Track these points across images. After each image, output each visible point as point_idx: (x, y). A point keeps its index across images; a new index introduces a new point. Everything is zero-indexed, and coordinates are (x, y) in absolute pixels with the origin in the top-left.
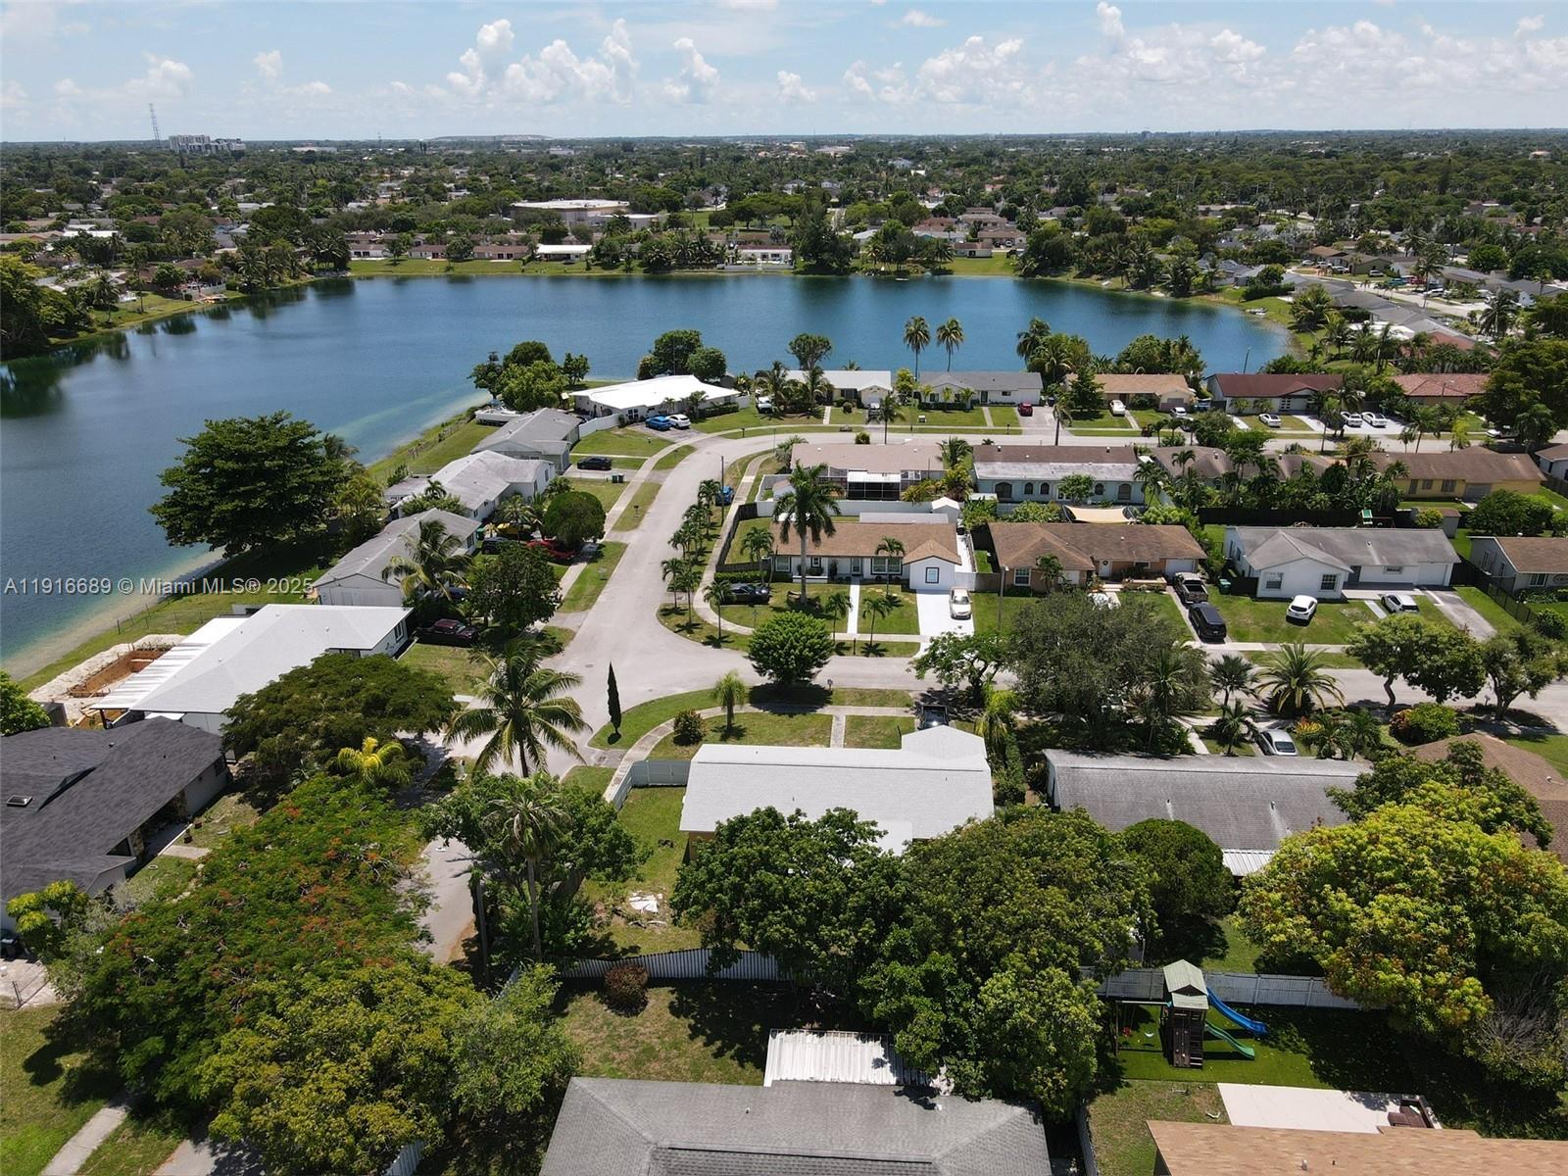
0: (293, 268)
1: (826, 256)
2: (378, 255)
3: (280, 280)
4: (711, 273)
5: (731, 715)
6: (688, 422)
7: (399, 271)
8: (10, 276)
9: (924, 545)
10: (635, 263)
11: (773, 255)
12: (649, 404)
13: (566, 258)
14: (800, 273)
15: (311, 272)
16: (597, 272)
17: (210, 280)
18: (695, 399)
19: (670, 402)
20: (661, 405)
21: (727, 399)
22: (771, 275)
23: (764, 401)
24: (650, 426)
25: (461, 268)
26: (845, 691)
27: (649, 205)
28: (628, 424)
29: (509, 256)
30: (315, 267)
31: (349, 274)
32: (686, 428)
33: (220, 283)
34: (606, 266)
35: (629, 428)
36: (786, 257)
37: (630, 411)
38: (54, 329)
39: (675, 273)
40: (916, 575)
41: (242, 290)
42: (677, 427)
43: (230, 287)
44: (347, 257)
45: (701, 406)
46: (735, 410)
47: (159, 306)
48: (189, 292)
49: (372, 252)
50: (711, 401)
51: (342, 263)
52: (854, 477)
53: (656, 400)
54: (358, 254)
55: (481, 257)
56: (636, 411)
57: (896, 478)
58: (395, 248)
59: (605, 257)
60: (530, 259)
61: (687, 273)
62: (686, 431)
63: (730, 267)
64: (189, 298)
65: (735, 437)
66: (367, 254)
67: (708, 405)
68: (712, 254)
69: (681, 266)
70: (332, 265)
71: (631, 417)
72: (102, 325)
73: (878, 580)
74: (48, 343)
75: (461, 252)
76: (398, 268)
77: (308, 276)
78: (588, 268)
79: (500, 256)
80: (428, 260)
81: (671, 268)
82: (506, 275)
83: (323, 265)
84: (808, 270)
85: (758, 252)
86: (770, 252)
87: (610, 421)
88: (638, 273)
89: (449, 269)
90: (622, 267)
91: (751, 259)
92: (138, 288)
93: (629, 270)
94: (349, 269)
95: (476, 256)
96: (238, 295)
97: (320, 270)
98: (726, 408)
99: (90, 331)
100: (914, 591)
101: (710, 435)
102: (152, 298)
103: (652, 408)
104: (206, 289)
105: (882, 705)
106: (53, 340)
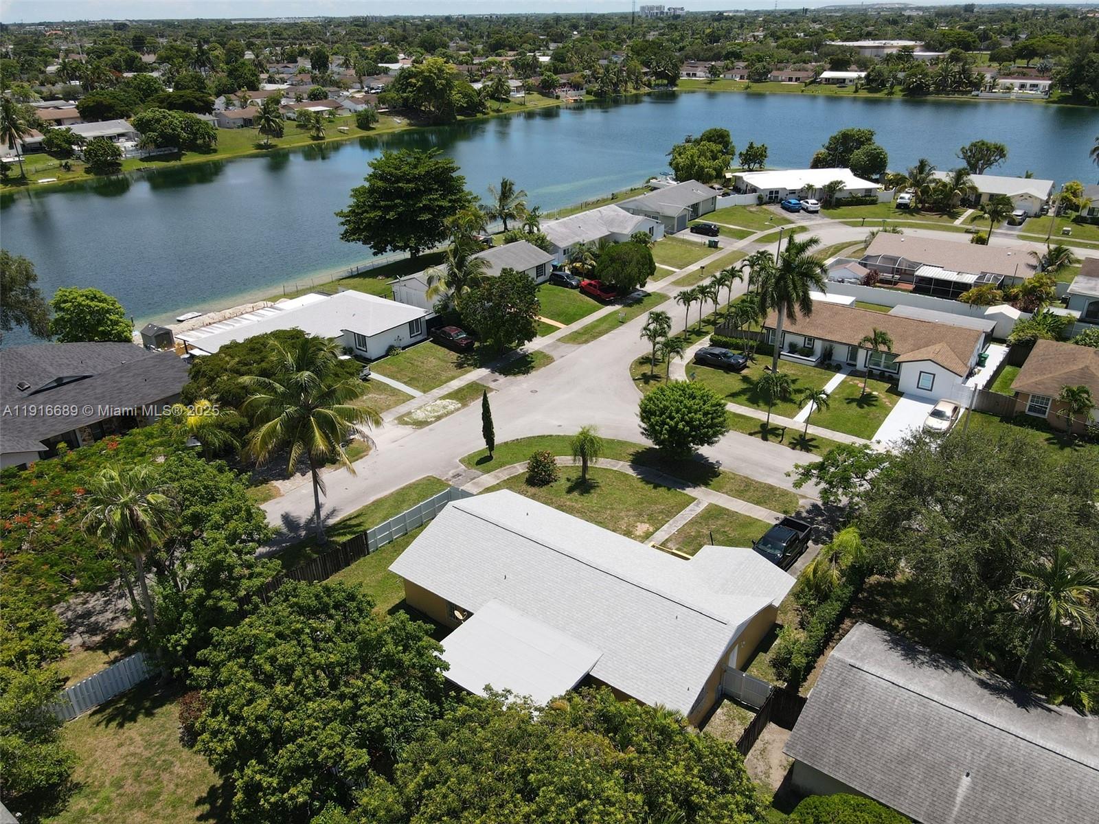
0: (637, 83)
1: (1083, 87)
2: (702, 74)
3: (625, 91)
4: (964, 98)
5: (585, 467)
6: (818, 207)
7: (712, 88)
8: (436, 71)
9: (929, 348)
10: (897, 88)
11: (1031, 85)
12: (789, 188)
13: (842, 82)
14: (1054, 102)
15: (649, 85)
16: (863, 94)
17: (576, 87)
18: (833, 187)
19: (810, 187)
20: (802, 190)
21: (869, 191)
22: (1022, 102)
23: (906, 197)
24: (784, 208)
25: (757, 87)
26: (734, 477)
27: (941, 44)
28: (765, 203)
29: (797, 79)
30: (653, 83)
31: (675, 89)
32: (816, 212)
33: (582, 89)
34: (871, 90)
35: (765, 207)
36: (1044, 87)
37: (771, 192)
38: (462, 111)
39: (931, 98)
40: (908, 378)
41: (596, 94)
42: (806, 210)
43: (588, 93)
44: (677, 76)
45: (838, 195)
46: (874, 202)
47: (538, 102)
48: (559, 93)
49: (698, 74)
50: (850, 192)
51: (673, 81)
52: (924, 272)
53: (798, 185)
54: (688, 75)
55: (776, 80)
56: (777, 192)
57: (970, 279)
58: (713, 72)
59: (874, 83)
60: (811, 83)
61: (943, 98)
62: (813, 216)
63: (984, 94)
64: (558, 97)
65: (854, 225)
66: (695, 75)
67: (846, 195)
68: (971, 82)
69: (938, 92)
70: (666, 82)
71: (770, 198)
72: (494, 111)
73: (870, 375)
74: (455, 118)
75: (760, 75)
76: (712, 86)
77: (647, 88)
78: (856, 91)
79: (790, 79)
80: (736, 80)
81: (929, 93)
82: (789, 94)
83: (660, 82)
84: (1062, 100)
85: (1017, 82)
86: (1029, 82)
87: (750, 198)
88: (898, 96)
89: (748, 87)
90: (886, 91)
91: (1008, 88)
92: (528, 89)
93: (891, 93)
94: (676, 85)
95: (772, 79)
96: (592, 98)
97: (657, 85)
98: (865, 199)
99: (485, 114)
100: (901, 394)
101: (833, 221)
102: (536, 95)
103: (793, 192)
104: (572, 92)
105: (757, 503)
106: (459, 118)
